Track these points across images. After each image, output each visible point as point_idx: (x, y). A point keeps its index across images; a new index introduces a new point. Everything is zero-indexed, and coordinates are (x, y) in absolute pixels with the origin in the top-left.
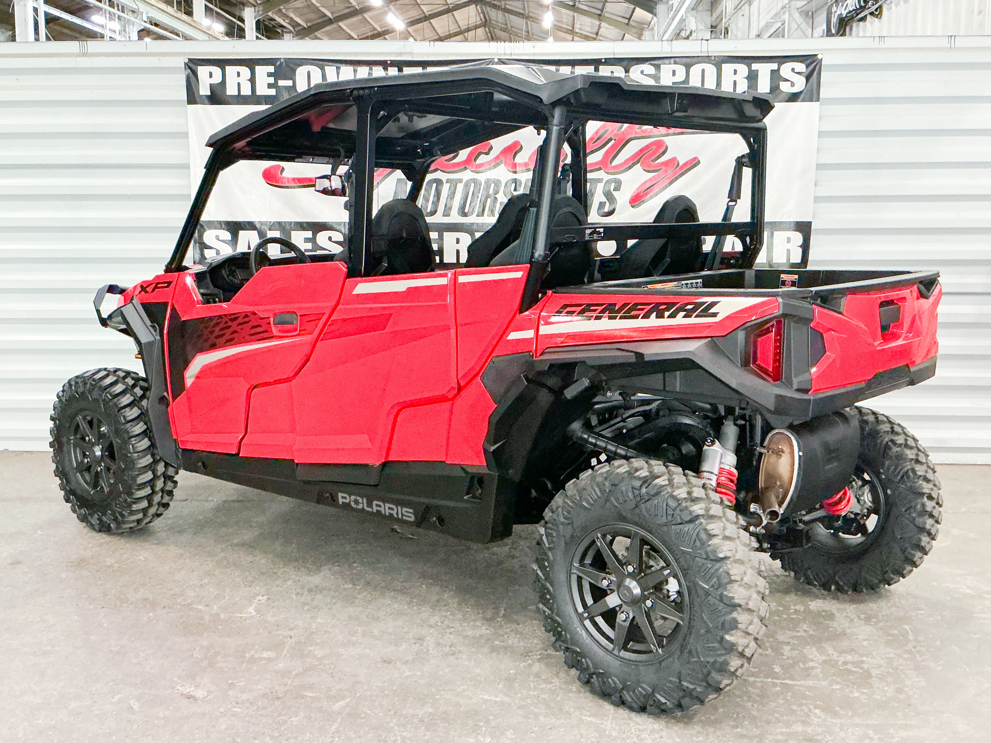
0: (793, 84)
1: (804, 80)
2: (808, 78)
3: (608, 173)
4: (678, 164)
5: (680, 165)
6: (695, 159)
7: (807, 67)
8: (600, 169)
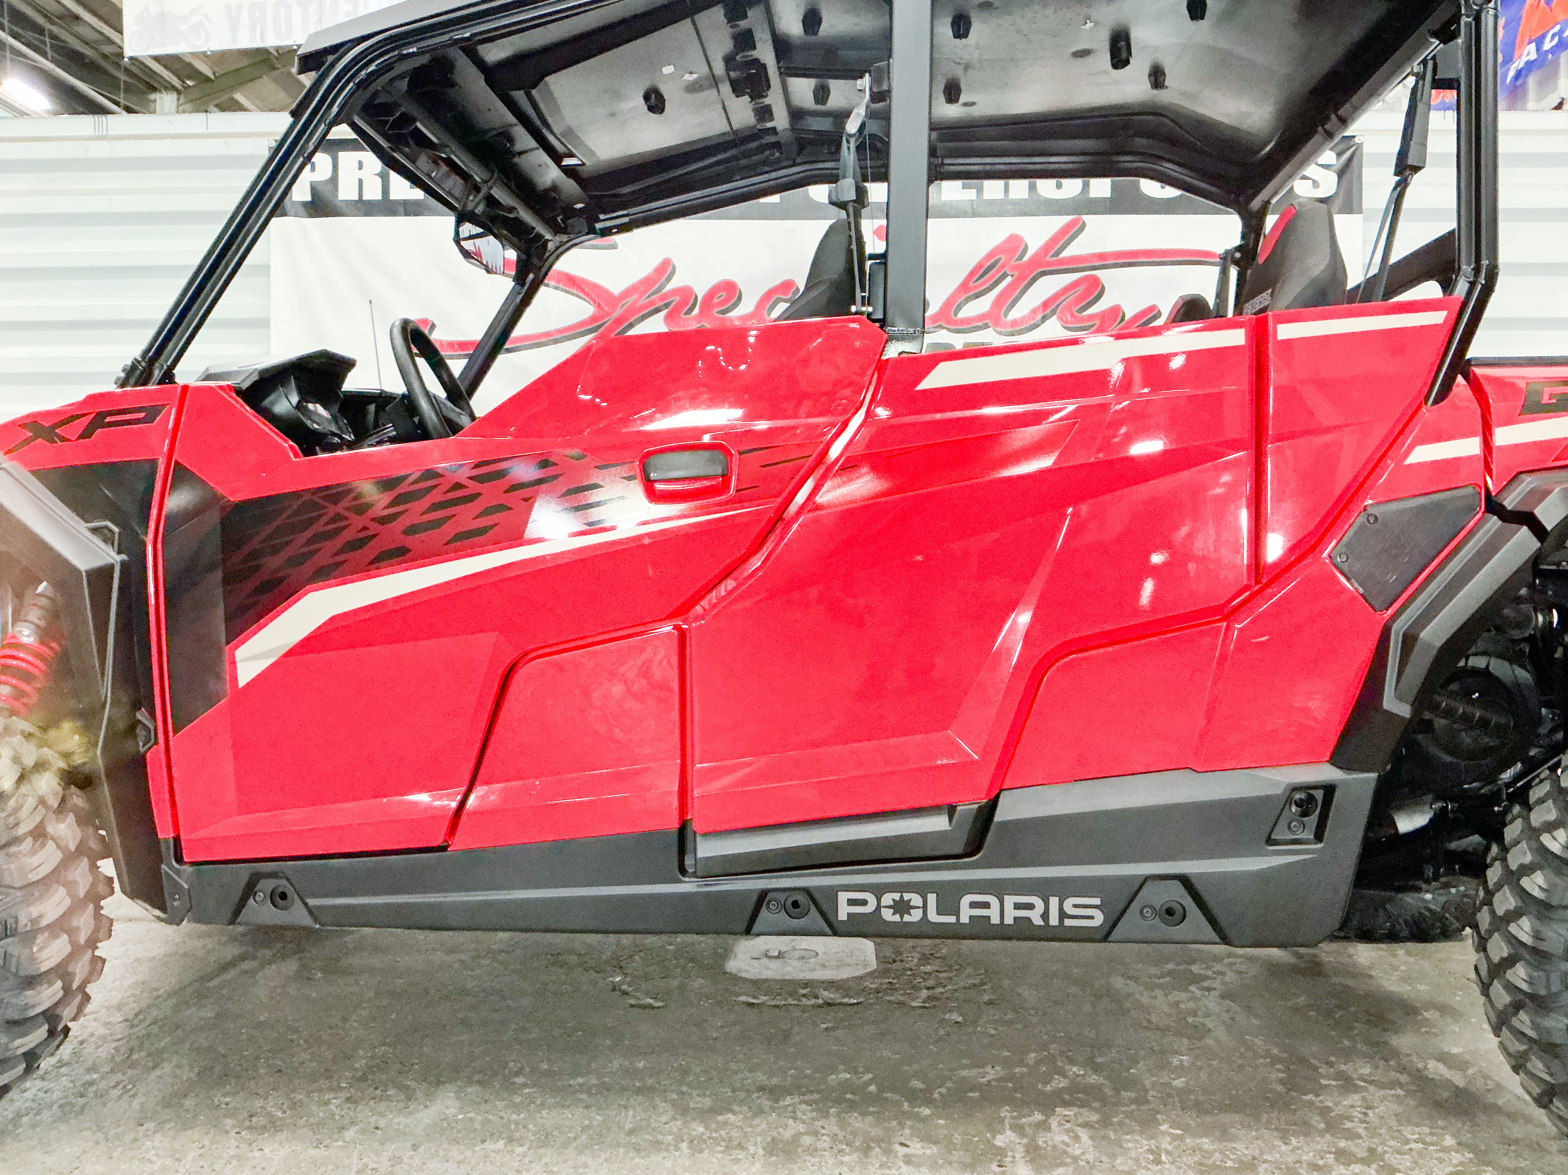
0: (1316, 184)
1: (1335, 177)
2: (1341, 173)
3: (1000, 333)
4: (1123, 319)
5: (1127, 318)
6: (1152, 308)
7: (1339, 155)
8: (986, 326)
